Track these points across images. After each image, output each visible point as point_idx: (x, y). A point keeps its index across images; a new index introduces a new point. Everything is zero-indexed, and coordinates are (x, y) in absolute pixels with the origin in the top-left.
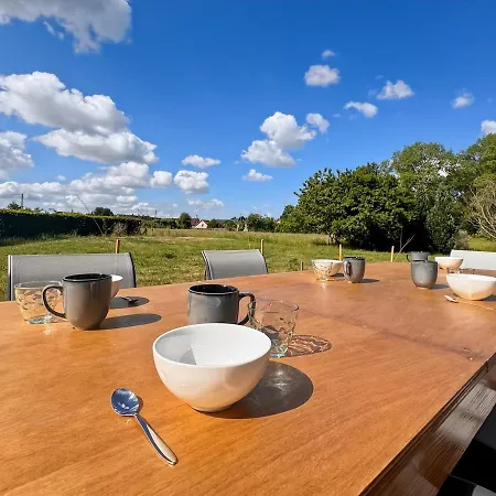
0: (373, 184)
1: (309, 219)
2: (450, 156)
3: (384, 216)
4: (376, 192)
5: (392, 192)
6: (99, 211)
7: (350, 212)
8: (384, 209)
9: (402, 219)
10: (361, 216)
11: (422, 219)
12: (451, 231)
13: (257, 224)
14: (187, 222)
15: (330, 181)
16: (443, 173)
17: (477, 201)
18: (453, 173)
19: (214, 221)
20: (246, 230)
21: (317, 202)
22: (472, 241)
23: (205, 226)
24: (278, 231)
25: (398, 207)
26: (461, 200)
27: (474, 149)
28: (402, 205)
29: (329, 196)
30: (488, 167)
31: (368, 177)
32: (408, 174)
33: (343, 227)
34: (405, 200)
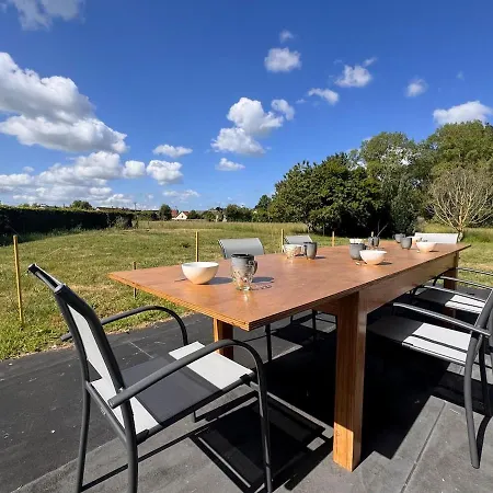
0: (346, 175)
1: (290, 209)
2: (411, 145)
3: (355, 205)
4: (349, 184)
5: (362, 183)
6: (77, 204)
7: (326, 202)
8: (355, 199)
9: (369, 206)
10: (335, 205)
11: (387, 207)
12: (411, 218)
13: (235, 214)
14: (167, 213)
15: (308, 173)
16: (405, 162)
17: (434, 189)
18: (414, 162)
19: (193, 212)
20: (225, 220)
21: (297, 194)
22: (432, 227)
23: (185, 217)
24: (255, 221)
25: (367, 196)
26: (419, 187)
27: (432, 139)
28: (370, 195)
29: (307, 187)
30: (444, 156)
31: (341, 169)
32: (375, 164)
33: (320, 216)
34: (373, 190)
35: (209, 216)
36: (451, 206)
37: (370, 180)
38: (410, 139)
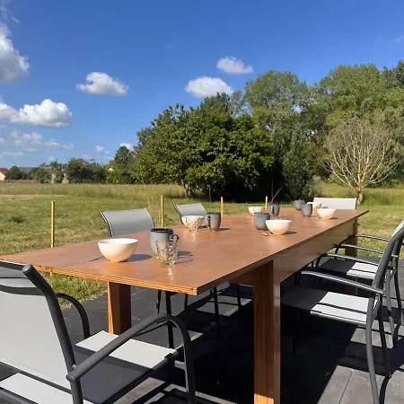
0: (229, 125)
1: (160, 167)
2: (303, 88)
3: (241, 162)
4: (233, 135)
5: (249, 135)
7: (206, 157)
8: (241, 155)
9: (257, 163)
10: (217, 161)
11: (278, 165)
12: (306, 178)
13: (81, 173)
15: (183, 121)
16: (297, 109)
17: (330, 142)
18: (309, 110)
20: (65, 181)
21: (170, 147)
22: (325, 187)
23: (2, 177)
24: (110, 182)
25: (255, 151)
26: (314, 140)
27: (325, 82)
28: (259, 149)
29: (182, 138)
30: (339, 104)
31: (223, 117)
32: (262, 110)
33: (199, 175)
34: (262, 143)
35: (40, 175)
36: (349, 163)
37: (257, 130)
38: (301, 81)
